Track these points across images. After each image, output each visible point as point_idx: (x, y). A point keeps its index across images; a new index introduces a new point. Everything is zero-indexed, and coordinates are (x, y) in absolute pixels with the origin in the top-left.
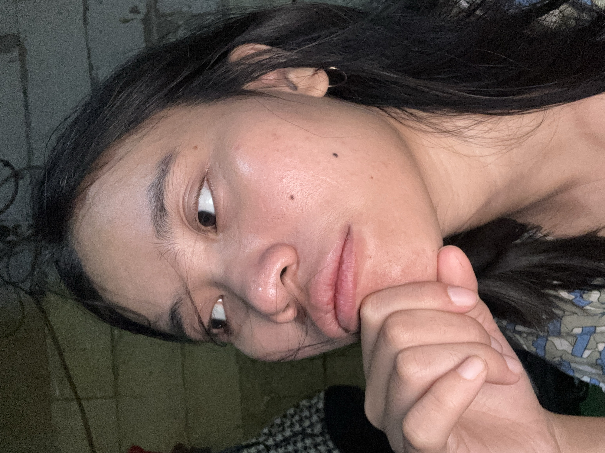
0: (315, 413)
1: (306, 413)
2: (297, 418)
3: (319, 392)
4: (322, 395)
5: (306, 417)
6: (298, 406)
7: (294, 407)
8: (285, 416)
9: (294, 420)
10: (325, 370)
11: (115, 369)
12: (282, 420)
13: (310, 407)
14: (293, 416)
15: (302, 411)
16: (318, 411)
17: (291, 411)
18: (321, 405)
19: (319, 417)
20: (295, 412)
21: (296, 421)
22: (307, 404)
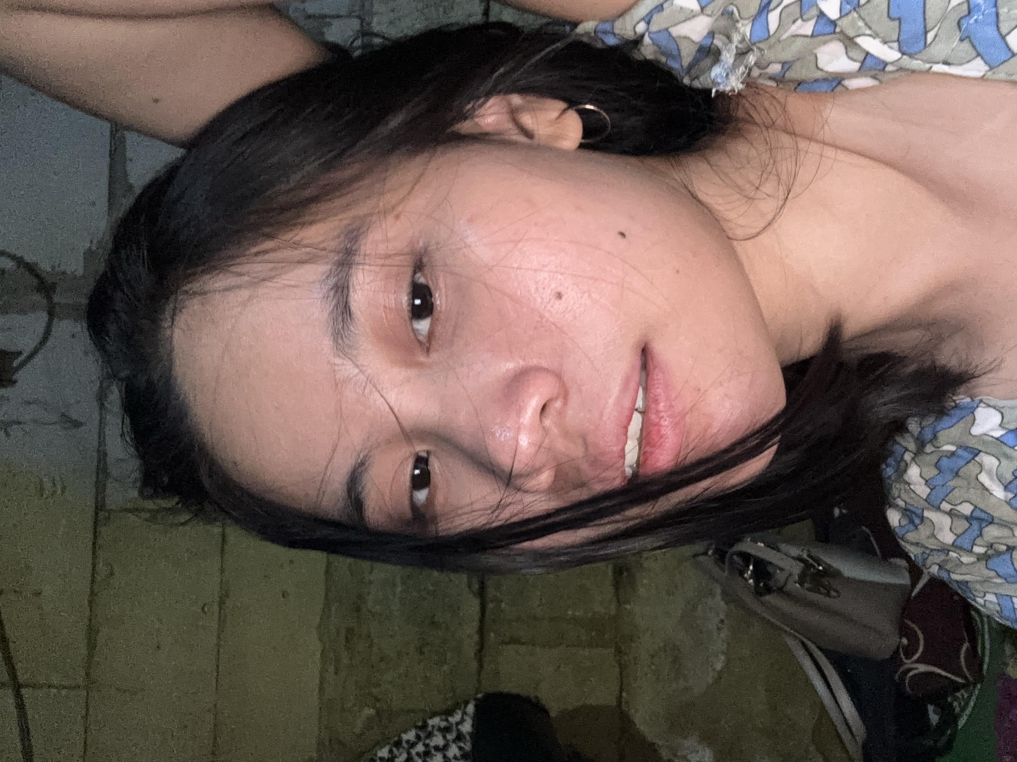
0: (454, 741)
1: (438, 740)
2: (420, 748)
3: (467, 703)
4: (471, 708)
5: (437, 748)
6: (424, 726)
7: (417, 727)
8: (398, 744)
9: (413, 752)
10: (481, 666)
11: (92, 632)
12: (391, 751)
13: (445, 730)
14: (413, 745)
15: (430, 735)
16: (459, 737)
17: (410, 736)
18: (467, 727)
19: (460, 748)
20: (418, 737)
21: (418, 754)
22: (443, 724)
